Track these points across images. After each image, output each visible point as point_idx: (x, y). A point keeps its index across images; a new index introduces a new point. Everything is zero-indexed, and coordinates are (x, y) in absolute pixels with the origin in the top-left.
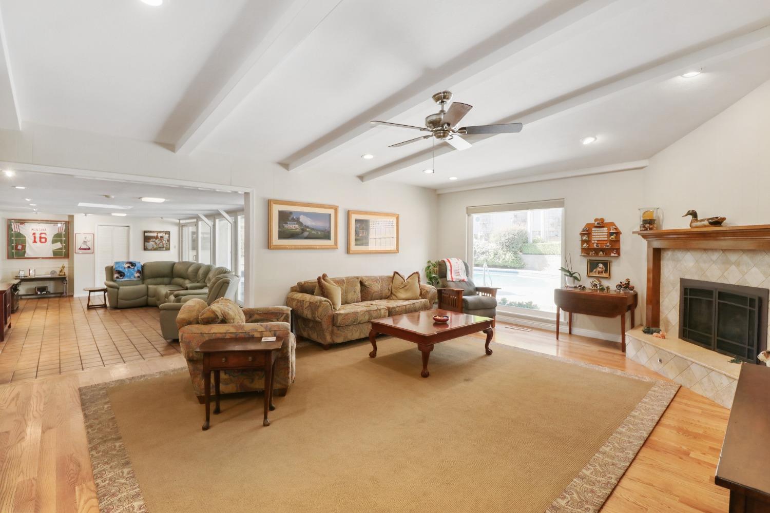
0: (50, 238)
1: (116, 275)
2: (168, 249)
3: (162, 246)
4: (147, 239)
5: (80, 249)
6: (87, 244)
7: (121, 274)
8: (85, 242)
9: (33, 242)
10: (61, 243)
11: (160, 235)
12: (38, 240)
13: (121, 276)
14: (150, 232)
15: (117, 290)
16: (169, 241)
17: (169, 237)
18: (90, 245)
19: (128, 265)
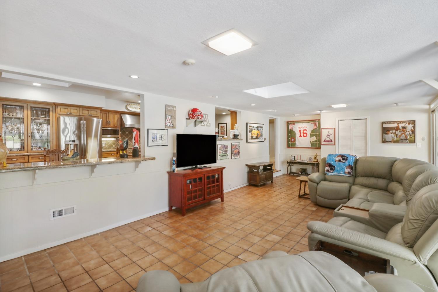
0: (309, 133)
1: (327, 168)
2: (413, 142)
3: (405, 138)
4: (385, 131)
5: (325, 141)
6: (330, 137)
7: (332, 167)
8: (328, 135)
9: (300, 137)
10: (316, 137)
11: (401, 125)
12: (302, 135)
13: (331, 169)
14: (390, 122)
15: (316, 184)
16: (413, 132)
17: (414, 127)
18: (332, 137)
19: (340, 158)
